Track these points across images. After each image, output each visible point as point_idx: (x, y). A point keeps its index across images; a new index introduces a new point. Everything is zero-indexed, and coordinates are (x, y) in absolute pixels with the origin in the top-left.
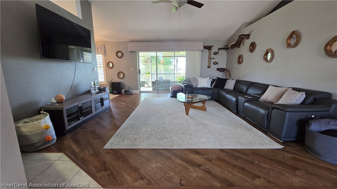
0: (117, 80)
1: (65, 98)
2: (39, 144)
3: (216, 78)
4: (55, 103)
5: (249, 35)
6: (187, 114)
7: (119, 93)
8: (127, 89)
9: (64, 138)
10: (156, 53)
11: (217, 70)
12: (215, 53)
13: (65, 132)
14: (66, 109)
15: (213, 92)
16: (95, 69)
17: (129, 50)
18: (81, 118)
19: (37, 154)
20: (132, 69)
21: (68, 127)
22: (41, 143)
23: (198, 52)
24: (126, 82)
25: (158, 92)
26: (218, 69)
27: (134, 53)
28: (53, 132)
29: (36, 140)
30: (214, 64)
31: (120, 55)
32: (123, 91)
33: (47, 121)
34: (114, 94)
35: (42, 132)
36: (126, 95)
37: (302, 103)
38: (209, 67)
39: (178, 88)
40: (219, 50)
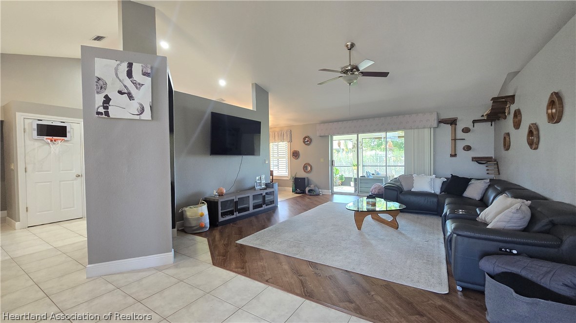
0: (302, 174)
1: (225, 191)
2: (195, 228)
3: (450, 176)
4: (215, 195)
5: (513, 97)
6: (359, 228)
7: (303, 192)
8: (312, 187)
9: (216, 228)
10: (356, 135)
11: (472, 161)
12: (466, 130)
13: (217, 223)
14: (221, 202)
15: (438, 200)
16: (267, 162)
17: (318, 135)
18: (235, 213)
19: (192, 235)
20: (322, 160)
21: (221, 219)
22: (196, 227)
23: (427, 131)
24: (314, 178)
25: (359, 194)
26: (475, 159)
27: (326, 139)
28: (208, 221)
29: (194, 224)
30: (464, 149)
31: (307, 141)
32: (307, 189)
33: (204, 209)
34: (297, 193)
35: (199, 218)
36: (311, 195)
37: (525, 230)
38: (454, 155)
39: (380, 190)
40: (475, 124)
